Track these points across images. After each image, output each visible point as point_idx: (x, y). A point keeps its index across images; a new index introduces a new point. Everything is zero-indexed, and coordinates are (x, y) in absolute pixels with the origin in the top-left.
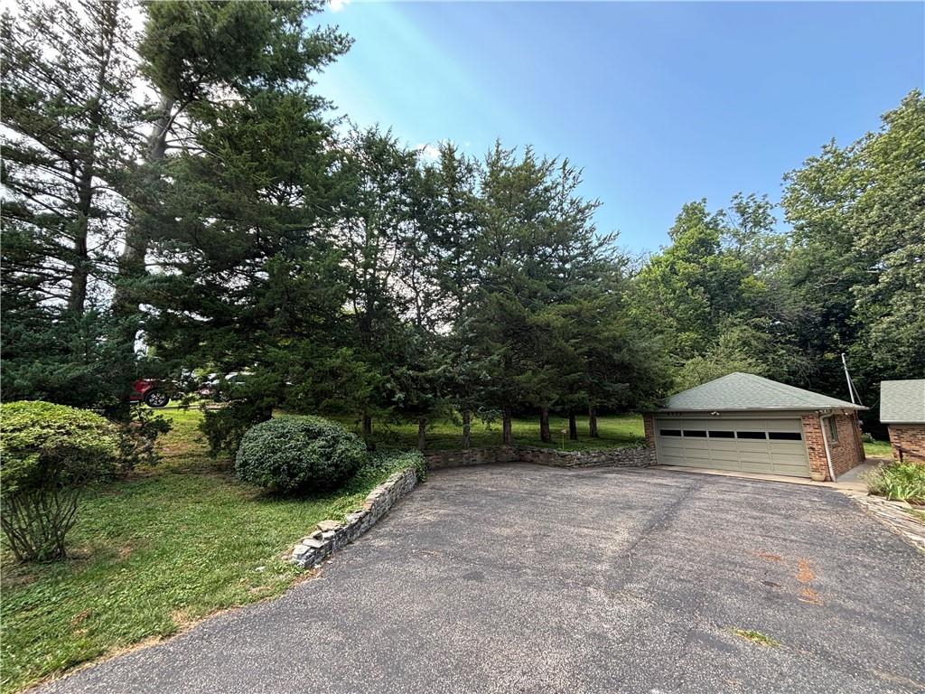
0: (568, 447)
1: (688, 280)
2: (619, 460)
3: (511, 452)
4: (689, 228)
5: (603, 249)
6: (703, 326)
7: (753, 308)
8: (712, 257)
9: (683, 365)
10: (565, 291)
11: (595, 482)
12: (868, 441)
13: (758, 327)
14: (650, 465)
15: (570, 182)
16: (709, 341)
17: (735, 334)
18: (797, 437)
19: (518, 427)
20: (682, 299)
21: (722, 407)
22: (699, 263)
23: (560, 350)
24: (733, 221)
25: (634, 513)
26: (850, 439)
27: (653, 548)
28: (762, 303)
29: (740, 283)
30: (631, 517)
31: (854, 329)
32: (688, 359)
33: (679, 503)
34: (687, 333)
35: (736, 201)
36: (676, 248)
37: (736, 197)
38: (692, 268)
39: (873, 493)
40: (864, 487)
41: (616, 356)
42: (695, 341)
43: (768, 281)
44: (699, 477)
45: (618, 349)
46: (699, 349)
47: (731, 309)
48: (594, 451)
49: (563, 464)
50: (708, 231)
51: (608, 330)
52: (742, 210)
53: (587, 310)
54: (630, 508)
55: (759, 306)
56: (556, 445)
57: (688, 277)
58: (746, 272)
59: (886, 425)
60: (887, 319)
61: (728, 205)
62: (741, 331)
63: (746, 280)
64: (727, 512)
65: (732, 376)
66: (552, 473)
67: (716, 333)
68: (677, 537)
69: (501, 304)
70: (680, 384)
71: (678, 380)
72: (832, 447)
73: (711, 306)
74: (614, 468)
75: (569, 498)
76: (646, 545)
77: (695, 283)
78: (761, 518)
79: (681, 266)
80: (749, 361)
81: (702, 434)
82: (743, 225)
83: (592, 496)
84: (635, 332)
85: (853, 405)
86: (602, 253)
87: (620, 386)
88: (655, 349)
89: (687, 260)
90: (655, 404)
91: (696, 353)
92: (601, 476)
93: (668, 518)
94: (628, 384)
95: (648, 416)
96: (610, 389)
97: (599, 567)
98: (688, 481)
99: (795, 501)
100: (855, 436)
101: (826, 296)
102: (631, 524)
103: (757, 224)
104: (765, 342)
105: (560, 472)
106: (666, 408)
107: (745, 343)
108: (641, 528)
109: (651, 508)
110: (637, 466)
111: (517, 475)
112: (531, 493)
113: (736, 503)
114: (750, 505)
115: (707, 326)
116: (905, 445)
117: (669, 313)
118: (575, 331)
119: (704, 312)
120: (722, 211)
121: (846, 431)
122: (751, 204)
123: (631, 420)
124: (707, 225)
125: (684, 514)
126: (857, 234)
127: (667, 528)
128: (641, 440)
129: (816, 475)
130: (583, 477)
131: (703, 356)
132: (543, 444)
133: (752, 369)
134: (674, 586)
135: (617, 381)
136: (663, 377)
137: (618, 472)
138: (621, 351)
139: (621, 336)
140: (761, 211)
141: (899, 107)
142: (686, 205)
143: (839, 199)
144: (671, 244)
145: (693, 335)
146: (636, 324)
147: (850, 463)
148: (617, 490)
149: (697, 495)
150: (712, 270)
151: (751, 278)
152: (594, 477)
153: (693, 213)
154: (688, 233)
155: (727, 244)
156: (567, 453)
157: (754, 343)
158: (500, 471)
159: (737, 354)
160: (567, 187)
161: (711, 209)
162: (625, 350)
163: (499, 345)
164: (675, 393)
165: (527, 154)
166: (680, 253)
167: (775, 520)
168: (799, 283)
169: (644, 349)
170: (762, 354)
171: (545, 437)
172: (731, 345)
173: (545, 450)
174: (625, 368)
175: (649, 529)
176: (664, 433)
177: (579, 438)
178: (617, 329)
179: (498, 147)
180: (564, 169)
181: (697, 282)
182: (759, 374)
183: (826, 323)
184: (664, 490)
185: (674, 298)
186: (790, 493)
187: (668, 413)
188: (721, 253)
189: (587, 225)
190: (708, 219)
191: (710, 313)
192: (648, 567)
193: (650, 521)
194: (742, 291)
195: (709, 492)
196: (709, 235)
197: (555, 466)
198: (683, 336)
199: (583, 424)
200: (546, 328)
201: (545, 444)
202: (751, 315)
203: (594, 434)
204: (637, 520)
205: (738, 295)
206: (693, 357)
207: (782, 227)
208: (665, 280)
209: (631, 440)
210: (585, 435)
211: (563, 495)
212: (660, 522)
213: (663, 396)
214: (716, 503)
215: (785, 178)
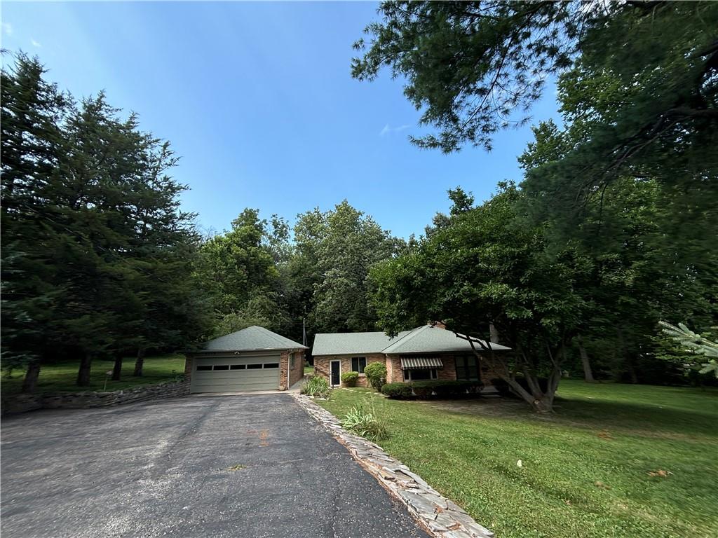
0: (109, 388)
1: (237, 259)
2: (159, 394)
3: (31, 400)
4: (246, 225)
5: (183, 222)
6: (241, 291)
7: (271, 285)
8: (255, 248)
9: (222, 318)
10: (143, 248)
11: (137, 414)
12: (307, 366)
13: (271, 297)
14: (184, 395)
15: (168, 161)
16: (242, 302)
17: (258, 300)
18: (276, 366)
19: (46, 373)
20: (230, 270)
21: (241, 349)
22: (246, 249)
23: (126, 299)
24: (270, 229)
25: (171, 429)
26: (299, 365)
27: (185, 446)
28: (276, 283)
29: (267, 269)
30: (169, 432)
31: (311, 305)
32: (226, 313)
33: (204, 416)
34: (230, 295)
35: (274, 218)
36: (234, 235)
37: (274, 216)
38: (241, 251)
39: (302, 393)
40: (299, 391)
41: (176, 309)
42: (234, 301)
43: (281, 271)
44: (218, 398)
45: (179, 303)
46: (235, 307)
47: (259, 284)
48: (137, 388)
49: (103, 403)
50: (256, 231)
51: (175, 288)
52: (276, 224)
53: (160, 269)
54: (169, 426)
55: (275, 285)
56: (94, 387)
57: (237, 257)
58: (271, 263)
59: (314, 356)
60: (323, 302)
61: (269, 219)
62: (262, 298)
63: (270, 268)
64: (233, 415)
65: (252, 328)
66: (87, 414)
67: (248, 298)
68: (202, 436)
69: (69, 247)
70: (219, 332)
71: (217, 328)
72: (291, 370)
73: (248, 279)
74: (153, 401)
75: (110, 431)
76: (181, 445)
77: (241, 261)
78: (250, 415)
79: (235, 248)
80: (263, 318)
81: (226, 368)
82: (275, 233)
83: (134, 425)
84: (194, 292)
85: (304, 347)
86: (182, 225)
87: (174, 332)
88: (207, 306)
89: (239, 245)
90: (198, 347)
91: (233, 310)
92: (142, 408)
93: (197, 426)
94: (180, 331)
95: (190, 356)
96: (165, 334)
97: (146, 467)
98: (212, 402)
99: (268, 403)
100: (302, 363)
101: (305, 285)
102: (169, 436)
103: (281, 235)
104: (273, 307)
105: (96, 412)
106: (205, 349)
107: (263, 307)
108: (177, 436)
109: (185, 423)
110: (173, 397)
111: (39, 424)
112: (64, 436)
113: (239, 410)
114: (247, 409)
115: (243, 291)
116: (319, 367)
117: (220, 278)
118: (146, 285)
119: (243, 283)
120: (266, 220)
121: (298, 360)
122: (281, 223)
123: (173, 360)
124: (256, 226)
125: (208, 422)
126: (319, 257)
127: (196, 432)
128: (181, 376)
129: (281, 388)
130: (123, 412)
131: (237, 313)
132: (78, 388)
133: (263, 324)
134: (198, 461)
135: (172, 328)
136: (207, 327)
137: (157, 403)
138: (181, 304)
139: (183, 294)
140: (285, 229)
141: (340, 204)
142: (247, 209)
143: (317, 236)
144: (232, 231)
145: (233, 297)
146: (197, 286)
147: (297, 379)
148: (156, 416)
149: (217, 409)
150: (253, 256)
151: (273, 267)
152: (135, 411)
153: (249, 216)
154: (243, 228)
155: (265, 241)
156: (109, 393)
157: (267, 307)
158: (14, 423)
159: (257, 314)
160: (163, 163)
161: (260, 217)
162: (184, 304)
163: (51, 287)
164: (213, 339)
165: (131, 118)
166: (236, 239)
167: (258, 414)
168: (294, 275)
169: (199, 306)
170: (269, 315)
171: (82, 381)
172: (255, 307)
173: (82, 394)
174: (181, 318)
175: (184, 435)
176: (200, 368)
177: (122, 378)
178: (182, 288)
179: (101, 97)
180: (165, 148)
181: (243, 262)
182: (266, 327)
183: (302, 299)
184: (195, 410)
185: (226, 269)
186: (267, 399)
187: (206, 353)
188: (260, 246)
189: (174, 200)
190: (257, 223)
191: (246, 284)
192: (183, 456)
193: (183, 431)
194: (267, 274)
195: (224, 406)
196: (256, 233)
197: (91, 407)
198: (227, 297)
199: (129, 365)
200: (118, 279)
201: (81, 388)
202: (269, 290)
203: (138, 373)
204: (174, 432)
205: (264, 276)
206: (230, 312)
207: (291, 242)
208: (222, 255)
209: (173, 376)
210: (128, 375)
211: (104, 431)
212: (191, 430)
213: (204, 341)
214: (227, 412)
215: (298, 216)
